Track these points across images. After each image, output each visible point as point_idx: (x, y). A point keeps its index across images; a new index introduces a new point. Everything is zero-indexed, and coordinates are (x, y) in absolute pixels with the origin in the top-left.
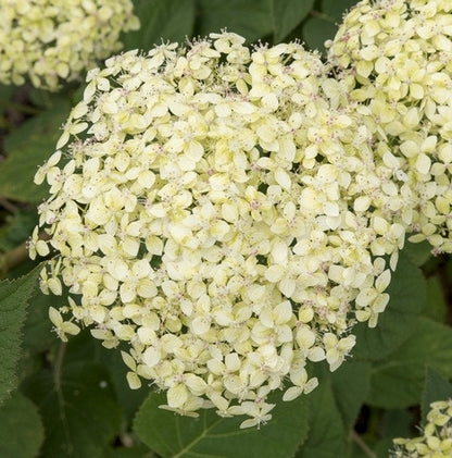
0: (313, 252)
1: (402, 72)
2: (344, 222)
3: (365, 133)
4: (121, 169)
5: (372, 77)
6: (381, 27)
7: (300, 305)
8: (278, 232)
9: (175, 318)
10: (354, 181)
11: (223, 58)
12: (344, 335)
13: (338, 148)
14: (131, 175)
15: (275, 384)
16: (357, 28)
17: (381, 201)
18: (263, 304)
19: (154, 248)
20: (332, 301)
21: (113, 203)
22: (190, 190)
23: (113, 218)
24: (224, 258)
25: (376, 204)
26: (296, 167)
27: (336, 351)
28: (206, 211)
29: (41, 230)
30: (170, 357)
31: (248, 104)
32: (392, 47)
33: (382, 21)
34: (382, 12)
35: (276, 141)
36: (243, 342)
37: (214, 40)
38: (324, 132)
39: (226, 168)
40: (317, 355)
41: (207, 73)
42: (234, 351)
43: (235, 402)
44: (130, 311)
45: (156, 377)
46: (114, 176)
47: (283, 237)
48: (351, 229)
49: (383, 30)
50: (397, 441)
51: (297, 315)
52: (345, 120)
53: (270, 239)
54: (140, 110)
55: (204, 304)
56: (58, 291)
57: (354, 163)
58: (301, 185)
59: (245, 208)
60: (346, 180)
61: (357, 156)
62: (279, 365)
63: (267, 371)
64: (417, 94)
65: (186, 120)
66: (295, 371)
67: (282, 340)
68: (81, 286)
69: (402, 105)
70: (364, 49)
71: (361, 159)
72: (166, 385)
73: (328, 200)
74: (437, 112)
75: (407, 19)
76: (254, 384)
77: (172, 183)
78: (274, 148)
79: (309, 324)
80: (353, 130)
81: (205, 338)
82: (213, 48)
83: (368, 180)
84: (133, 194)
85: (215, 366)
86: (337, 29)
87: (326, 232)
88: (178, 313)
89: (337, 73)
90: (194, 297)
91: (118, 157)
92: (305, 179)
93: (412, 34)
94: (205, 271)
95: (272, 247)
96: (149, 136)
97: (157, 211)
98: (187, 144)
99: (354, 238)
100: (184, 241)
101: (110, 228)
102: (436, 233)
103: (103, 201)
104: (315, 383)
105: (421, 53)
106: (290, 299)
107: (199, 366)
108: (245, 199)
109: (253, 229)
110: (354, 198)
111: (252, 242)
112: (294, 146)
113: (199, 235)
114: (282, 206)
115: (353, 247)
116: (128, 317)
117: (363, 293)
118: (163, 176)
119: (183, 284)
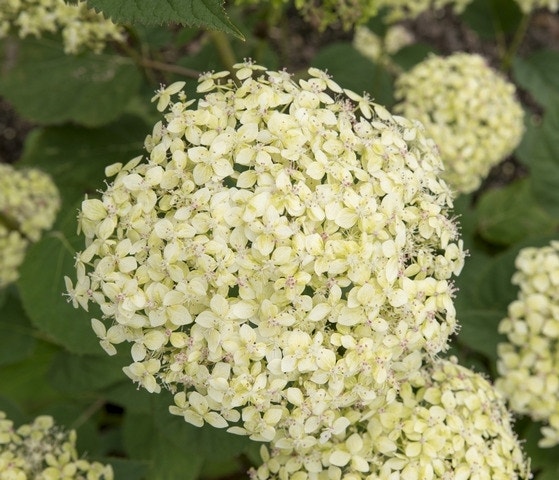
0: (243, 345)
1: (432, 434)
2: (275, 377)
3: (369, 397)
4: (326, 147)
5: (424, 404)
6: (474, 411)
7: (188, 333)
8: (263, 308)
9: (172, 203)
10: (318, 387)
11: (441, 252)
12: (159, 381)
13: (353, 369)
14: (319, 155)
15: (106, 309)
16: (472, 387)
17: (299, 416)
18: (187, 294)
19: (243, 179)
20: (193, 367)
21: (291, 137)
22: (305, 214)
23: (274, 137)
24: (234, 251)
25: (295, 411)
26: (332, 327)
27: (143, 373)
28: (284, 230)
29: (264, 73)
30: (133, 201)
31: (395, 276)
32: (456, 423)
33: (480, 412)
34: (488, 411)
35: (358, 305)
36: (148, 275)
37: (456, 243)
38: (369, 355)
39: (329, 251)
40: (137, 353)
41: (426, 234)
42: (139, 265)
43: (90, 269)
44: (179, 157)
45: (114, 188)
46: (318, 139)
47: (258, 314)
48: (268, 385)
49: (471, 413)
51: (178, 331)
52: (381, 376)
53: (256, 300)
54: (385, 167)
55: (186, 231)
56: (200, 89)
58: (314, 332)
59: (288, 271)
60: (320, 379)
61: (345, 391)
62: (125, 312)
63: (119, 300)
64: (411, 450)
65: (377, 211)
66: (121, 331)
67: (151, 315)
68: (205, 109)
69: (398, 434)
70: (451, 394)
71: (342, 394)
72: (105, 198)
73: (298, 360)
74: (393, 471)
75: (483, 437)
76: (105, 287)
77: (312, 196)
78: (351, 303)
79: (169, 344)
80: (371, 385)
81: (152, 236)
82: (450, 242)
83: (319, 401)
84: (300, 158)
85: (124, 246)
86: (469, 367)
87: (265, 359)
88: (177, 206)
89: (426, 369)
90: (193, 221)
91: (337, 143)
92: (319, 336)
93: (469, 443)
94: (220, 231)
95: (247, 302)
96: (360, 175)
97: (282, 180)
98: (353, 211)
99: (258, 389)
100: (251, 207)
101: (264, 135)
102: (271, 473)
103: (293, 128)
104: (112, 352)
105: (452, 452)
106: (194, 323)
107: (125, 231)
108: (297, 271)
109: (265, 282)
110: (301, 388)
111: (252, 280)
112: (353, 323)
113: (258, 223)
114: (291, 311)
115: (249, 388)
116: (174, 157)
117: (203, 399)
118: (320, 187)
119: (207, 208)
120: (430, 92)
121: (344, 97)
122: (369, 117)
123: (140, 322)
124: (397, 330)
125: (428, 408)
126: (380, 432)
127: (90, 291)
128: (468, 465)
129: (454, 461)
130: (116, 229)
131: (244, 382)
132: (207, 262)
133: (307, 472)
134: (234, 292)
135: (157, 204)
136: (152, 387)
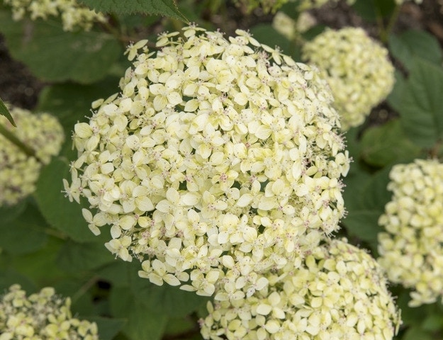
0: (190, 224)
1: (330, 291)
2: (214, 248)
3: (282, 263)
4: (248, 83)
5: (324, 270)
6: (360, 276)
7: (151, 217)
8: (204, 197)
9: (139, 123)
10: (245, 255)
11: (332, 158)
12: (130, 252)
13: (270, 242)
14: (243, 88)
15: (92, 200)
16: (358, 259)
17: (232, 276)
18: (149, 188)
19: (189, 106)
20: (155, 242)
21: (223, 76)
22: (234, 129)
23: (211, 76)
24: (183, 156)
25: (228, 273)
26: (254, 211)
27: (119, 247)
28: (218, 140)
29: (203, 32)
30: (111, 124)
31: (299, 175)
32: (347, 284)
33: (364, 276)
34: (370, 276)
35: (272, 195)
36: (122, 175)
37: (343, 152)
38: (281, 231)
39: (251, 156)
40: (115, 233)
41: (321, 145)
42: (115, 169)
43: (80, 172)
44: (143, 92)
45: (98, 115)
46: (243, 77)
47: (201, 202)
48: (209, 253)
49: (358, 277)
50: (68, 301)
51: (144, 215)
52: (290, 247)
53: (199, 192)
54: (291, 97)
55: (149, 143)
56: (158, 44)
57: (259, 254)
58: (241, 215)
59: (221, 170)
60: (246, 249)
61: (265, 258)
62: (105, 203)
63: (101, 194)
64: (315, 303)
65: (286, 127)
66: (103, 217)
67: (124, 204)
68: (162, 57)
69: (306, 292)
70: (343, 264)
71: (262, 260)
72: (91, 122)
73: (230, 235)
74: (302, 318)
75: (367, 294)
76: (91, 185)
77: (238, 117)
78: (268, 193)
79: (137, 226)
80: (283, 255)
81: (125, 148)
82: (339, 152)
83: (246, 265)
84: (230, 90)
85: (105, 156)
86: (356, 245)
87: (206, 235)
88: (142, 126)
89: (325, 247)
90: (154, 135)
91: (256, 80)
92: (245, 218)
93: (356, 298)
94: (173, 142)
95: (193, 193)
96: (273, 102)
97: (217, 105)
98: (268, 127)
99: (201, 257)
100: (194, 124)
101: (204, 75)
102: (215, 321)
103: (224, 69)
104: (97, 232)
105: (344, 304)
106: (155, 209)
107: (105, 145)
108: (228, 170)
109: (205, 178)
110: (233, 256)
111: (196, 177)
112: (269, 209)
113: (200, 136)
114: (224, 199)
115: (195, 255)
116: (139, 92)
117: (162, 265)
118: (244, 111)
119: (163, 126)
120: (327, 55)
121: (261, 49)
122: (280, 63)
123: (116, 209)
124: (301, 213)
125: (327, 273)
126: (293, 290)
127: (81, 188)
128: (356, 314)
129: (346, 311)
130: (99, 144)
131: (191, 251)
132: (163, 164)
133: (241, 320)
134: (183, 186)
135: (128, 126)
136: (125, 257)
